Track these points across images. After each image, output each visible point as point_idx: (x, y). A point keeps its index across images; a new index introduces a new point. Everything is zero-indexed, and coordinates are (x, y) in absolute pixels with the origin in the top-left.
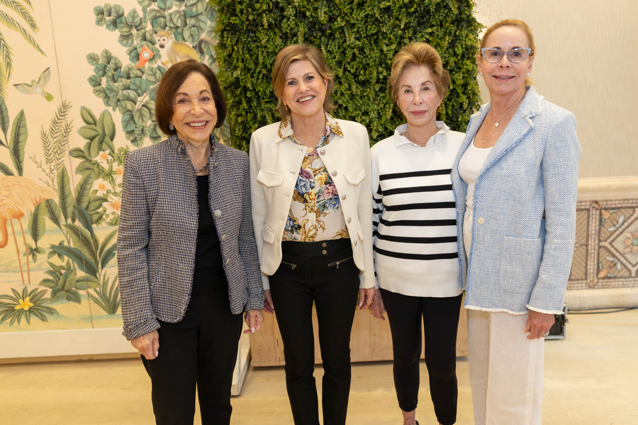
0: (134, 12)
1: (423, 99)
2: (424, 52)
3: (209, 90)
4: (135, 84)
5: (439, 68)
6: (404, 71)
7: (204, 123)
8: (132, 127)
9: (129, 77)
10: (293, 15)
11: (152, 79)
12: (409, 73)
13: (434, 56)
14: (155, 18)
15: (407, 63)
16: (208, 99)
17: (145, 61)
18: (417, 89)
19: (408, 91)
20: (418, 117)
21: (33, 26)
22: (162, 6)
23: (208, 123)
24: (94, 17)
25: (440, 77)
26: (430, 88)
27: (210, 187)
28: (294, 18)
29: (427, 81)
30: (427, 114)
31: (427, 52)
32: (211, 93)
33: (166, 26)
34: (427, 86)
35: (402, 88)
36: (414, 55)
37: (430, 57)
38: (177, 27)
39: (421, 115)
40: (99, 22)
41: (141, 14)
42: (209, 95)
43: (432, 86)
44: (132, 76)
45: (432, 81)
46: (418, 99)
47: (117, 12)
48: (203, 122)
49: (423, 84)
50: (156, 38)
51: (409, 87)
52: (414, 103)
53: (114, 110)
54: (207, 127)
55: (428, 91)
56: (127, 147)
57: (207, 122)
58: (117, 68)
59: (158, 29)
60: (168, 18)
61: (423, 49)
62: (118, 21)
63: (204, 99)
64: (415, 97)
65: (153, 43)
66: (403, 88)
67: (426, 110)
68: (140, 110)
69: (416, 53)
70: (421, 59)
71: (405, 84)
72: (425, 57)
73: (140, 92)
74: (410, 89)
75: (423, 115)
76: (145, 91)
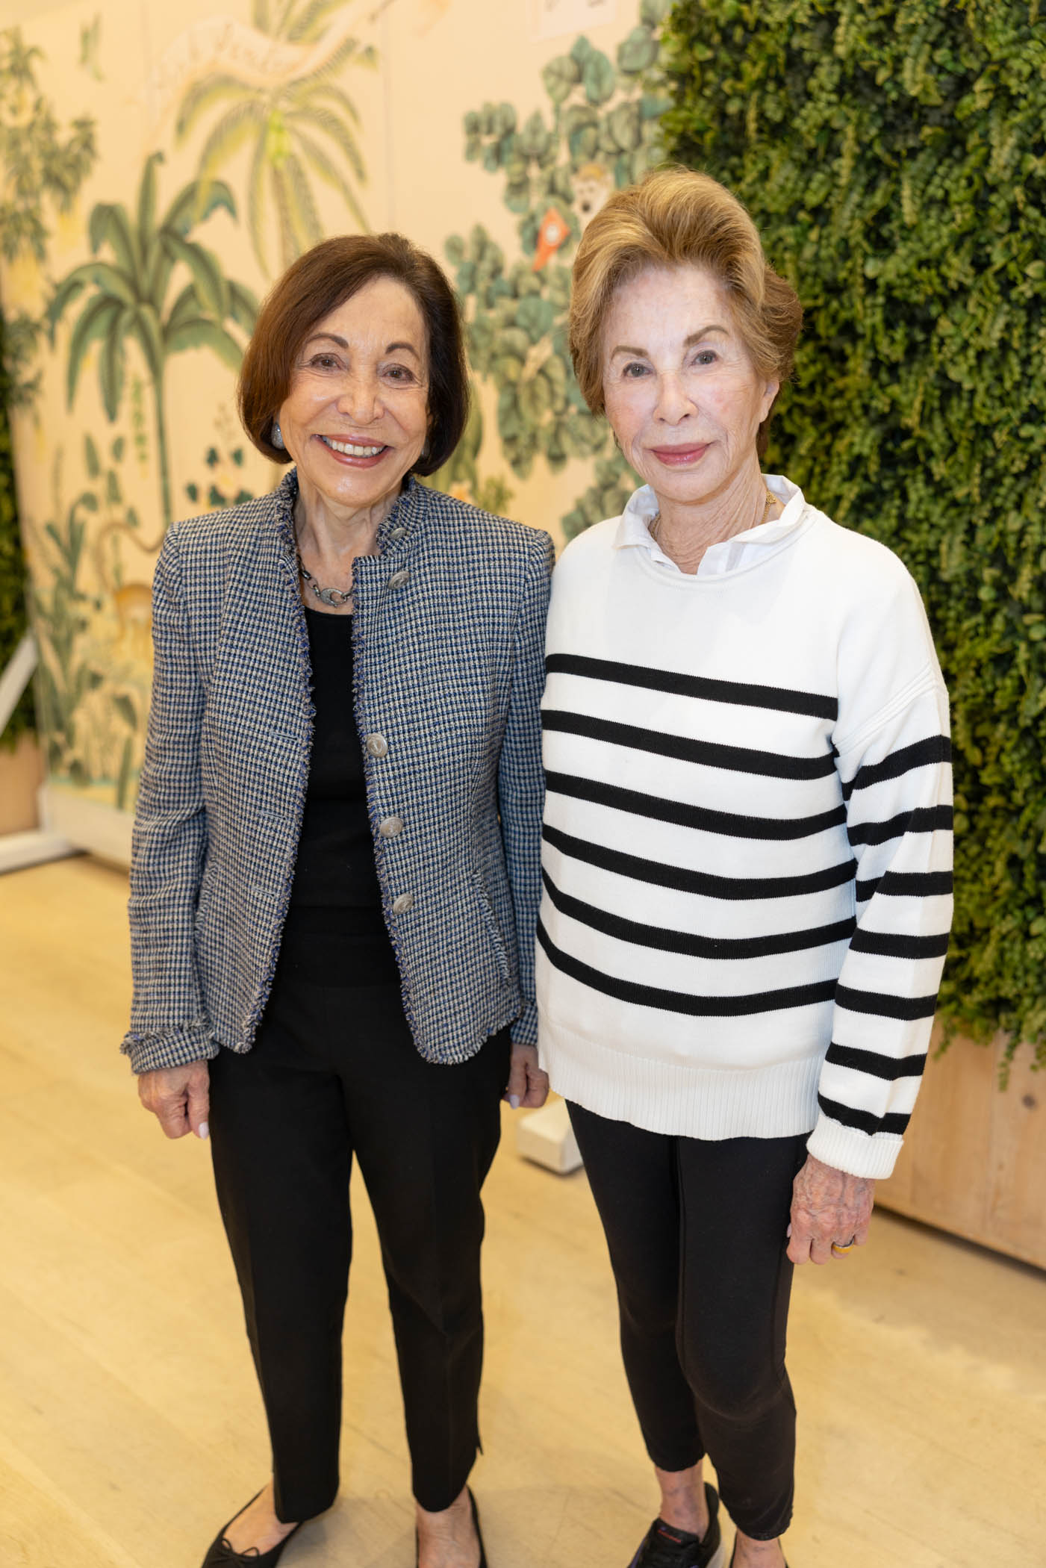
0: (537, 117)
1: (693, 396)
2: (690, 212)
3: (421, 345)
4: (526, 313)
5: (752, 276)
6: (617, 291)
7: (375, 450)
8: (513, 428)
9: (515, 295)
10: (829, 86)
11: (560, 298)
12: (639, 296)
13: (727, 226)
14: (578, 129)
15: (627, 258)
16: (410, 376)
17: (550, 250)
18: (668, 362)
19: (636, 371)
20: (679, 467)
21: (361, 174)
22: (595, 94)
23: (391, 453)
24: (460, 140)
25: (759, 305)
26: (718, 352)
27: (357, 656)
28: (834, 98)
29: (709, 329)
30: (712, 457)
31: (703, 211)
32: (424, 360)
33: (597, 148)
34: (709, 347)
35: (612, 357)
36: (649, 224)
37: (714, 230)
38: (621, 151)
39: (690, 461)
40: (472, 151)
41: (549, 122)
42: (415, 363)
43: (729, 349)
44: (523, 290)
45: (726, 324)
46: (674, 403)
47: (504, 123)
48: (372, 446)
49: (692, 340)
50: (577, 186)
51: (640, 353)
52: (658, 415)
53: (485, 379)
54: (382, 464)
55: (713, 365)
56: (502, 479)
57: (386, 448)
58: (496, 272)
59: (582, 158)
60: (603, 127)
61: (683, 200)
62: (506, 145)
63: (398, 374)
64: (662, 391)
65: (568, 199)
66: (618, 358)
67: (707, 440)
68: (532, 384)
69: (658, 215)
70: (678, 240)
71: (622, 343)
72: (694, 229)
73: (534, 333)
74: (641, 361)
75: (695, 459)
76: (542, 333)
